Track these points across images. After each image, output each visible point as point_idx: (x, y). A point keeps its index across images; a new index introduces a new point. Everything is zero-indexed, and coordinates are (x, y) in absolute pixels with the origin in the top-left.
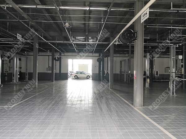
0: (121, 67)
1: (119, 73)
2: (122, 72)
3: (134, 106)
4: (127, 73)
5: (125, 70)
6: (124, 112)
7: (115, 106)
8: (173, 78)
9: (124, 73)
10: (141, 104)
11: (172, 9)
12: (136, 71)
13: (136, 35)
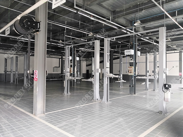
0: (6, 66)
1: (4, 73)
2: (8, 72)
3: (35, 115)
4: (15, 73)
5: (11, 70)
6: (24, 126)
7: (7, 120)
8: (68, 77)
9: (10, 73)
10: (43, 111)
11: (75, 7)
12: (37, 71)
13: (38, 25)
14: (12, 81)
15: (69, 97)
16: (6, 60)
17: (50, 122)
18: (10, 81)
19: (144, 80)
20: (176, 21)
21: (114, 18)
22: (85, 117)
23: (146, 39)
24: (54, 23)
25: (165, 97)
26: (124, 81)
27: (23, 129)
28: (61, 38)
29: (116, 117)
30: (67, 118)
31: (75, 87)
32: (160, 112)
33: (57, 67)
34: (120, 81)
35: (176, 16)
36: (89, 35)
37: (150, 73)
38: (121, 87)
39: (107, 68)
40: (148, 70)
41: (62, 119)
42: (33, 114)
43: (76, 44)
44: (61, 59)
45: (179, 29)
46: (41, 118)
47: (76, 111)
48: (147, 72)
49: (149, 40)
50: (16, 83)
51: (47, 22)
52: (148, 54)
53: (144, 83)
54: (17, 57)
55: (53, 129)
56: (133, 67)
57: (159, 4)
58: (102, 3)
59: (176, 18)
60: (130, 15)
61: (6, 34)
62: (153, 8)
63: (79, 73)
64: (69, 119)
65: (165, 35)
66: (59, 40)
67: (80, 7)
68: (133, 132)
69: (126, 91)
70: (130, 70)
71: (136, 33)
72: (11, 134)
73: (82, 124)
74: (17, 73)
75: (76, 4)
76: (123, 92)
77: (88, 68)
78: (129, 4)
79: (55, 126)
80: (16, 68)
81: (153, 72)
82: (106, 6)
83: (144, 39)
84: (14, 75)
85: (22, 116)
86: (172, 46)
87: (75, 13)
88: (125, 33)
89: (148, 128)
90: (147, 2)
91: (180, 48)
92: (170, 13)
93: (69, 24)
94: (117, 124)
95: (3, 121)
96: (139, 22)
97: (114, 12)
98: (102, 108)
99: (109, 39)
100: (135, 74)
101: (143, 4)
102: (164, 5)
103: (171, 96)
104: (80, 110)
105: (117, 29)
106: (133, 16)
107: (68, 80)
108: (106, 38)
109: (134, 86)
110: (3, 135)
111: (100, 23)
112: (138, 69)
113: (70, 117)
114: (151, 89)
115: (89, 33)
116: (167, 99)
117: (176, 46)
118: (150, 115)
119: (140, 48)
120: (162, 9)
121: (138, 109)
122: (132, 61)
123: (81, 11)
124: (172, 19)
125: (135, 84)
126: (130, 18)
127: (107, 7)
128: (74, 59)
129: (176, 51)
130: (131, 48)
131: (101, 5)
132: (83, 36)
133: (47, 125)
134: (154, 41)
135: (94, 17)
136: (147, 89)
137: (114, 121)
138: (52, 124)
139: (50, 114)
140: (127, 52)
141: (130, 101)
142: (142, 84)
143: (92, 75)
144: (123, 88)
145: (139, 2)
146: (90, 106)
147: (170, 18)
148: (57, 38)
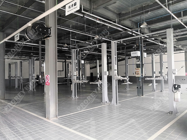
0: (10, 71)
1: (8, 78)
2: (12, 77)
3: (48, 118)
4: (19, 78)
5: (16, 75)
6: (40, 130)
7: (23, 125)
8: (75, 80)
9: (14, 78)
10: (56, 115)
11: (83, 11)
12: (49, 76)
13: (49, 31)
14: (16, 86)
15: (77, 100)
16: (10, 65)
17: (65, 125)
18: (15, 87)
19: (151, 82)
20: (182, 21)
21: (120, 21)
22: (98, 119)
23: (152, 40)
24: (60, 27)
25: (175, 98)
26: (131, 83)
27: (40, 132)
28: (65, 41)
29: (128, 118)
30: (79, 120)
31: (81, 90)
32: (171, 113)
33: (61, 71)
34: (126, 83)
35: (181, 16)
36: (95, 38)
37: (157, 74)
38: (128, 89)
39: (115, 70)
40: (154, 71)
41: (75, 122)
42: (46, 118)
43: (82, 47)
44: (64, 63)
45: (185, 29)
46: (54, 121)
47: (87, 114)
48: (153, 73)
49: (154, 41)
50: (21, 88)
51: (57, 27)
52: (154, 55)
53: (151, 85)
54: (21, 62)
55: (69, 132)
56: (140, 69)
57: (165, 6)
58: (107, 7)
59: (182, 18)
60: (136, 17)
61: (15, 41)
62: (159, 9)
63: (84, 76)
64: (82, 122)
65: (172, 35)
66: (64, 44)
67: (87, 11)
68: (146, 132)
69: (133, 93)
70: (137, 72)
71: (143, 35)
72: (30, 137)
73: (96, 126)
74: (22, 78)
75: (83, 9)
76: (131, 94)
77: (93, 71)
78: (134, 7)
79: (70, 128)
80: (21, 73)
81: (160, 73)
82: (111, 9)
83: (149, 40)
84: (19, 80)
85: (35, 120)
86: (177, 46)
87: (82, 17)
88: (130, 34)
89: (161, 128)
90: (153, 3)
91: (185, 48)
92: (175, 13)
93: (75, 27)
94: (130, 125)
95: (18, 126)
96: (145, 24)
97: (120, 15)
98: (112, 110)
99: (116, 42)
100: (142, 75)
101: (148, 6)
102: (170, 6)
103: (180, 96)
104: (91, 113)
105: (122, 31)
106: (138, 18)
107: (75, 83)
108: (113, 40)
109: (142, 88)
110: (22, 138)
111: (105, 25)
112: (145, 70)
113: (82, 119)
114: (158, 90)
115: (95, 36)
116: (177, 99)
117: (182, 46)
118: (161, 115)
119: (145, 50)
120: (168, 11)
121: (148, 110)
122: (139, 63)
123: (88, 14)
124: (179, 20)
125: (142, 85)
126: (135, 20)
127: (113, 10)
128: (79, 62)
129: (181, 52)
130: (137, 49)
131: (107, 8)
132: (88, 39)
133: (62, 128)
134: (159, 42)
135: (100, 20)
136: (154, 90)
137: (127, 122)
138: (67, 127)
139: (62, 117)
140: (133, 54)
141: (139, 102)
142: (149, 85)
143: (97, 78)
144: (130, 90)
145: (144, 4)
146: (100, 109)
147: (176, 19)
148: (62, 41)
